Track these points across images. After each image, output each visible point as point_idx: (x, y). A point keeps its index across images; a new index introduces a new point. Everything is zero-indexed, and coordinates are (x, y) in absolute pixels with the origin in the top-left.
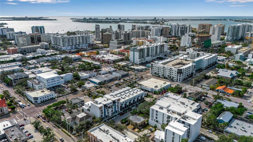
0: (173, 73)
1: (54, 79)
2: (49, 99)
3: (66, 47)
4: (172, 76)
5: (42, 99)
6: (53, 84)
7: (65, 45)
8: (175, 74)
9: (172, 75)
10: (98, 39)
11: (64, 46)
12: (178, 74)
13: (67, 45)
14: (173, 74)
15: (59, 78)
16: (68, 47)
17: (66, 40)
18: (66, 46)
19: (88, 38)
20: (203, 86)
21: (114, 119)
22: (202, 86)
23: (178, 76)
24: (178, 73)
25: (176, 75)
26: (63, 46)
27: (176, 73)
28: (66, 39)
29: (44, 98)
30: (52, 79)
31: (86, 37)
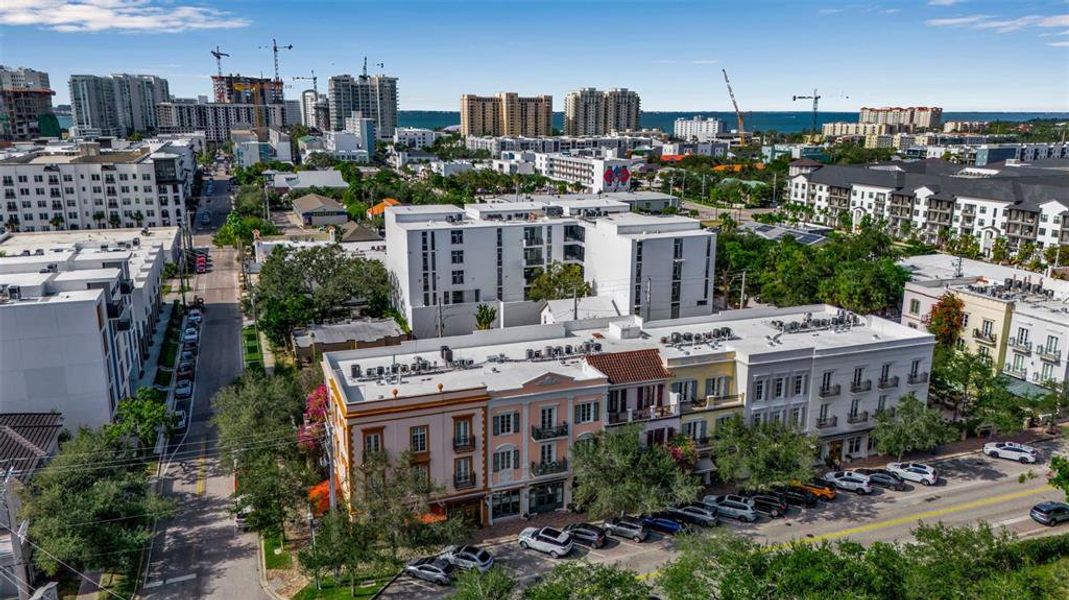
0: (125, 190)
4: (127, 208)
8: (149, 195)
9: (127, 202)
12: (163, 191)
14: (131, 195)
20: (313, 218)
22: (310, 220)
23: (164, 202)
24: (160, 181)
25: (154, 195)
27: (152, 183)
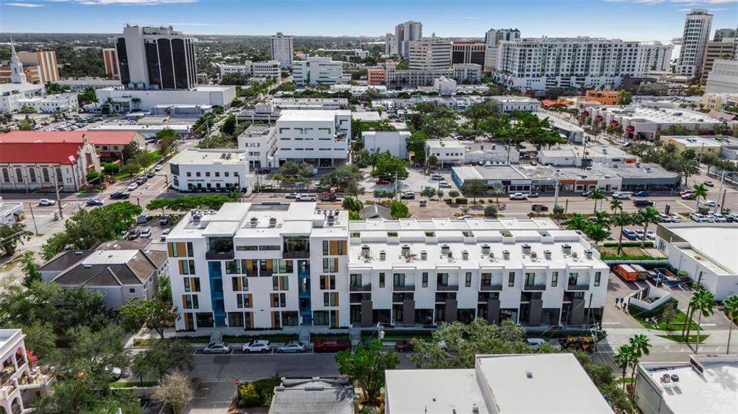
1: (306, 129)
2: (223, 185)
3: (527, 78)
5: (194, 176)
6: (302, 149)
7: (526, 73)
10: (687, 70)
11: (522, 76)
13: (536, 73)
15: (330, 133)
16: (535, 79)
17: (533, 53)
18: (528, 75)
19: (628, 52)
21: (252, 349)
26: (519, 75)
28: (534, 49)
29: (203, 176)
30: (301, 129)
31: (620, 50)
